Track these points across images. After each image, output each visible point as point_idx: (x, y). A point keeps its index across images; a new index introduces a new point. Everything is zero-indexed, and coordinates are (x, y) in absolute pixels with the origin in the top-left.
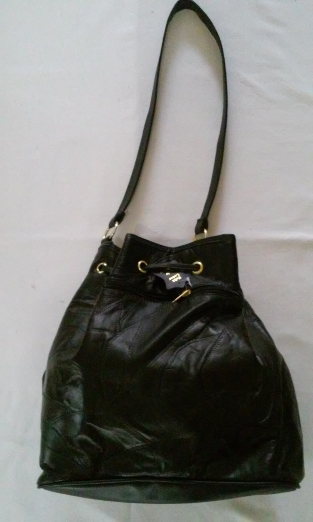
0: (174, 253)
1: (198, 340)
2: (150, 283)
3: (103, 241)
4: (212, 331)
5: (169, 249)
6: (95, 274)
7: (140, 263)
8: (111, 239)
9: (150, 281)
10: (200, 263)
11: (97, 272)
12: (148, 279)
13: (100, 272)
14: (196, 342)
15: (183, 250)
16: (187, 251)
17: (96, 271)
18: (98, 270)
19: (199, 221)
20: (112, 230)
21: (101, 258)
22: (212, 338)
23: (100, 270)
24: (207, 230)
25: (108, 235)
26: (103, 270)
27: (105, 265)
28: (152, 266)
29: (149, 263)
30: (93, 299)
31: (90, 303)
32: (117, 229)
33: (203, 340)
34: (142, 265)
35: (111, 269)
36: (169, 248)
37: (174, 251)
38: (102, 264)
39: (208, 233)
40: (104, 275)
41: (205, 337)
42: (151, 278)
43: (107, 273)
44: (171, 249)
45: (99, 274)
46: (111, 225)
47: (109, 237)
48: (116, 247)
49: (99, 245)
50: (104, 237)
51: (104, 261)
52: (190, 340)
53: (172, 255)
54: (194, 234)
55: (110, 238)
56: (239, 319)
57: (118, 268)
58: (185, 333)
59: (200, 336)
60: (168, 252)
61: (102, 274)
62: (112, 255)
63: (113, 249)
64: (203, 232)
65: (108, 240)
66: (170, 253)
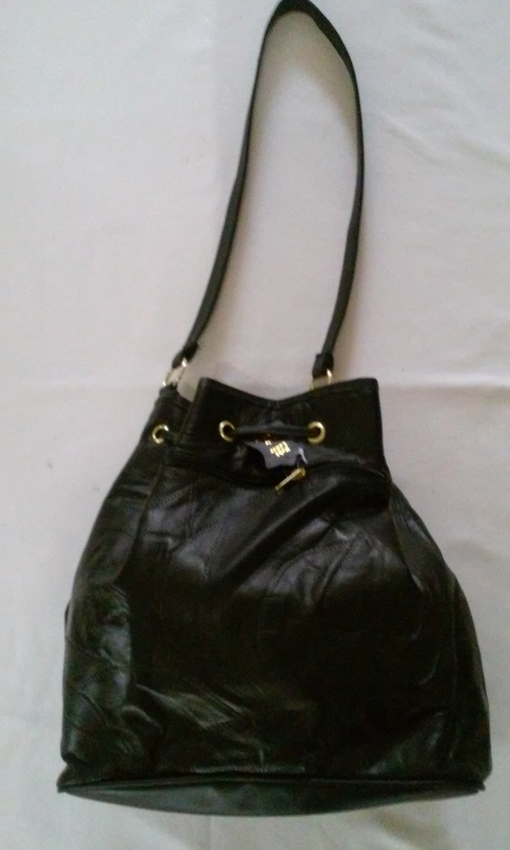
0: (278, 410)
1: (317, 549)
2: (239, 458)
3: (162, 391)
4: (340, 535)
5: (270, 403)
6: (149, 445)
7: (222, 425)
8: (176, 388)
9: (238, 455)
10: (320, 425)
11: (153, 441)
12: (235, 451)
13: (158, 441)
14: (313, 553)
16: (298, 406)
17: (152, 438)
18: (154, 437)
19: (318, 357)
20: (177, 371)
21: (158, 418)
22: (339, 547)
23: (158, 437)
24: (332, 370)
25: (169, 383)
26: (162, 438)
27: (166, 428)
28: (242, 430)
29: (237, 426)
30: (146, 484)
31: (141, 491)
32: (185, 371)
33: (326, 550)
34: (226, 430)
35: (177, 436)
37: (278, 407)
38: (160, 427)
39: (333, 375)
40: (164, 445)
41: (328, 546)
42: (241, 451)
43: (168, 442)
44: (274, 403)
45: (157, 444)
46: (176, 364)
47: (172, 383)
48: (184, 400)
49: (156, 396)
50: (164, 384)
51: (164, 423)
52: (305, 551)
53: (275, 412)
54: (311, 377)
55: (174, 385)
56: (385, 515)
57: (187, 434)
59: (321, 544)
60: (269, 408)
61: (161, 444)
62: (176, 413)
63: (179, 404)
64: (325, 374)
65: (171, 389)
66: (271, 409)
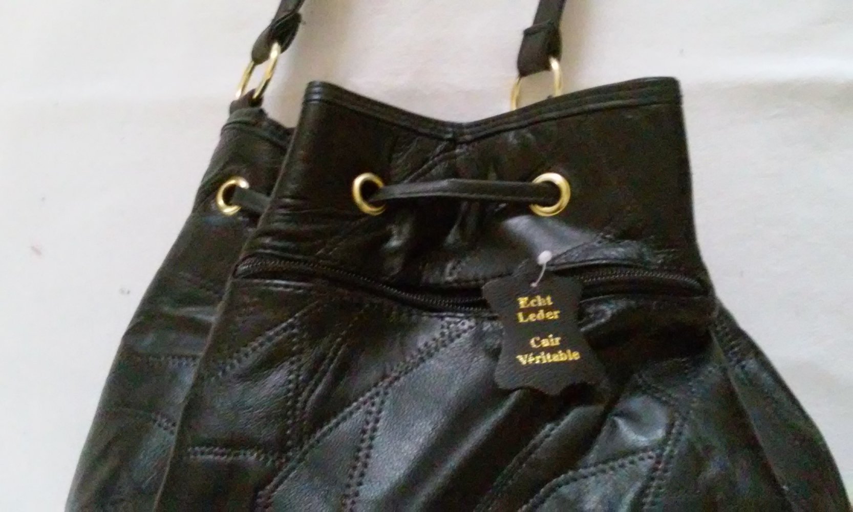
0: (468, 143)
1: (582, 471)
2: (397, 251)
3: (234, 107)
4: (630, 435)
5: (450, 129)
6: (213, 219)
7: (358, 182)
8: (259, 100)
9: (395, 243)
10: (557, 178)
11: (218, 211)
12: (388, 237)
13: (230, 210)
14: (575, 480)
15: (499, 132)
16: (511, 137)
17: (217, 206)
18: (221, 202)
19: (528, 33)
20: (262, 70)
21: (227, 164)
22: (632, 462)
23: (228, 202)
24: (559, 60)
25: (248, 90)
26: (236, 204)
27: (243, 184)
28: (400, 191)
29: (387, 181)
30: (211, 302)
31: (199, 316)
32: (278, 67)
33: (604, 471)
34: (368, 188)
35: (266, 201)
36: (452, 125)
37: (468, 137)
38: (232, 182)
39: (562, 69)
40: (241, 218)
41: (605, 462)
42: (400, 233)
43: (251, 216)
44: (458, 128)
45: (226, 217)
46: (259, 56)
47: (252, 92)
48: (276, 127)
49: (223, 117)
50: (238, 95)
51: (238, 174)
52: (557, 475)
53: (461, 148)
54: (515, 73)
55: (256, 95)
56: (711, 372)
57: (285, 206)
58: (535, 447)
59: (592, 457)
60: (449, 140)
61: (234, 216)
62: (263, 152)
63: (266, 134)
64: (547, 67)
65: (252, 101)
66: (454, 143)
